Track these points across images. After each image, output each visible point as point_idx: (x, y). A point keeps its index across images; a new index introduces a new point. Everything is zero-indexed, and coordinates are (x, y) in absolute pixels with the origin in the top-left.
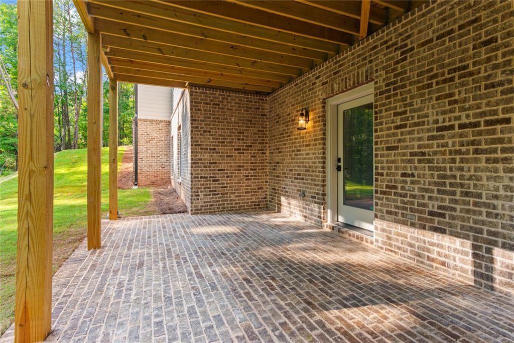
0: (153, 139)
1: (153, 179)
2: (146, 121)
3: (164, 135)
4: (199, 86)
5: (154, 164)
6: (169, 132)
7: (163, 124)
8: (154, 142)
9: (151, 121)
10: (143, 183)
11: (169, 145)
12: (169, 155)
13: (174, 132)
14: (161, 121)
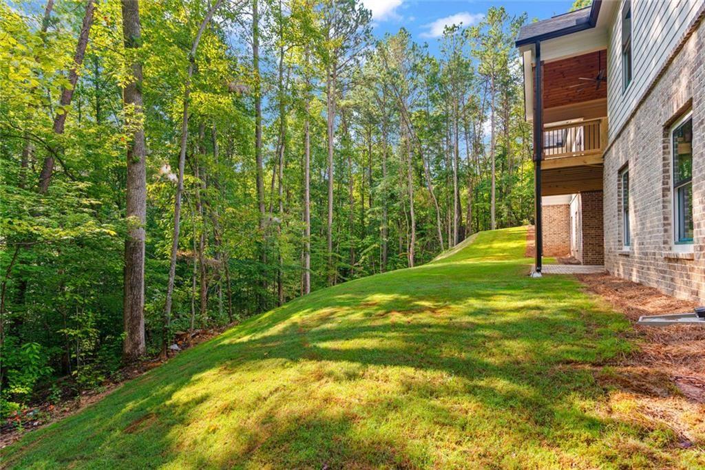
0: (554, 220)
1: (555, 251)
2: (549, 206)
3: (564, 216)
4: (587, 192)
5: (556, 240)
6: (568, 213)
7: (563, 207)
8: (555, 223)
9: (553, 206)
10: (547, 255)
11: (569, 224)
12: (569, 232)
13: (573, 214)
14: (561, 205)
